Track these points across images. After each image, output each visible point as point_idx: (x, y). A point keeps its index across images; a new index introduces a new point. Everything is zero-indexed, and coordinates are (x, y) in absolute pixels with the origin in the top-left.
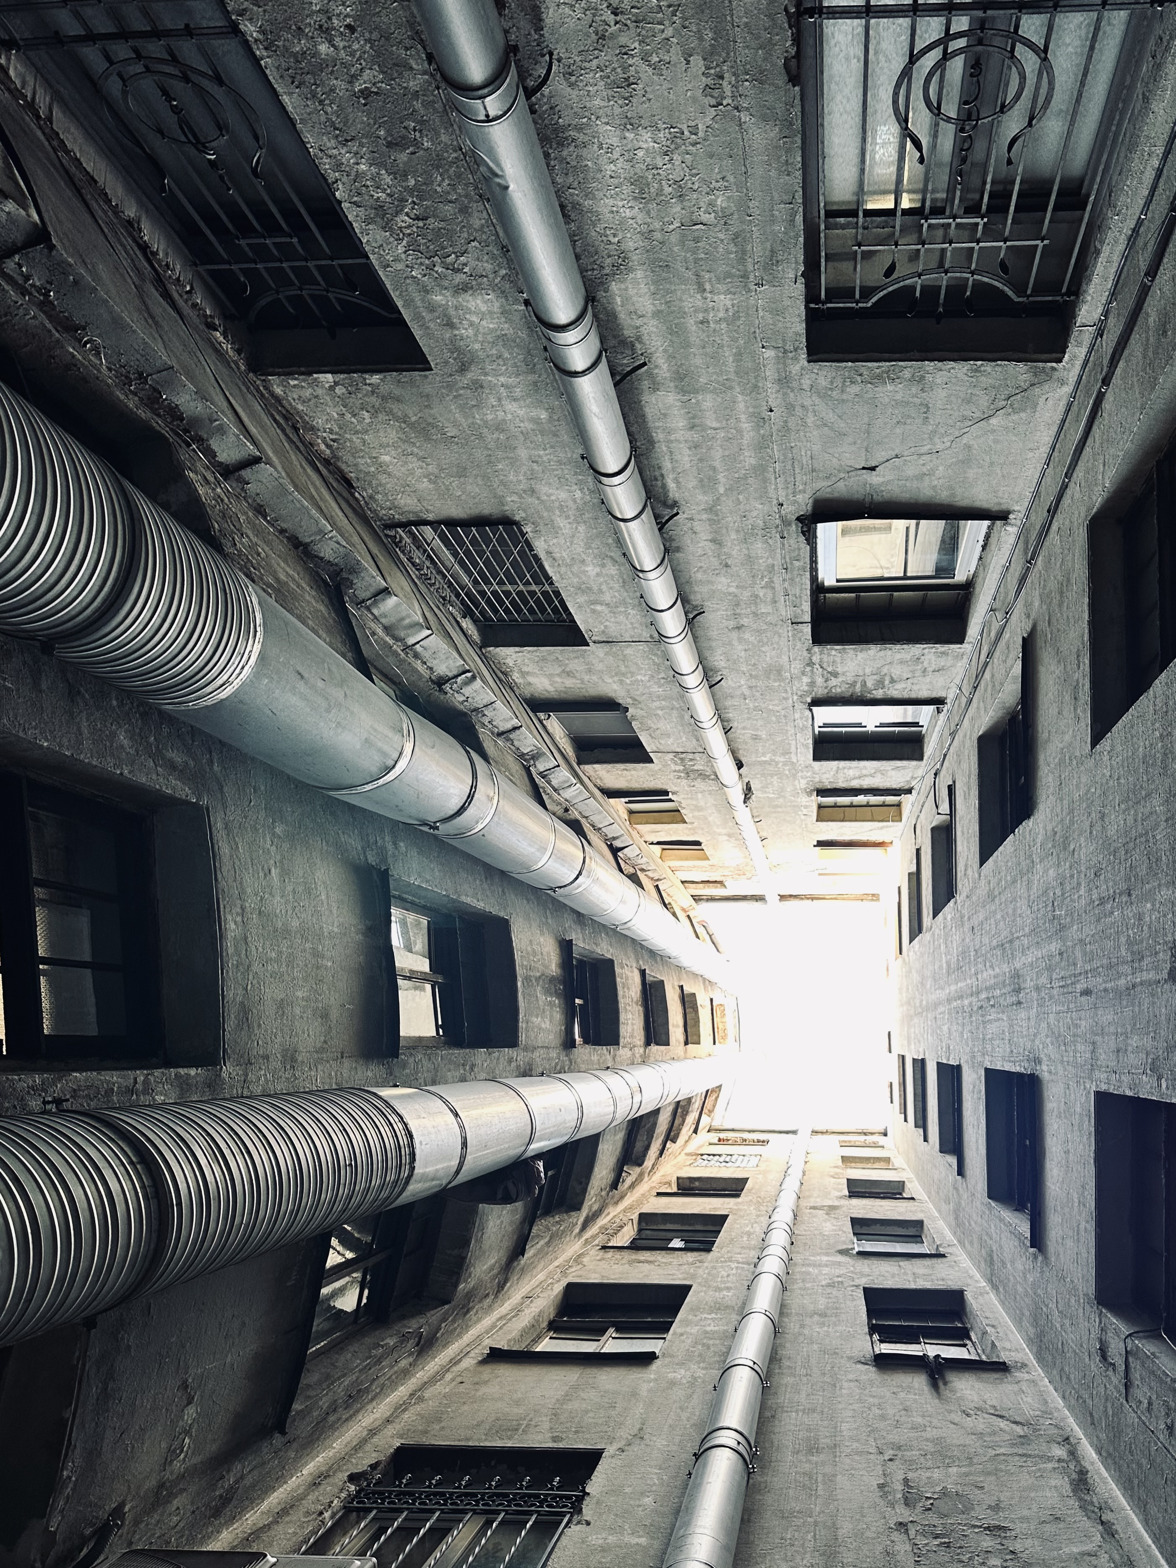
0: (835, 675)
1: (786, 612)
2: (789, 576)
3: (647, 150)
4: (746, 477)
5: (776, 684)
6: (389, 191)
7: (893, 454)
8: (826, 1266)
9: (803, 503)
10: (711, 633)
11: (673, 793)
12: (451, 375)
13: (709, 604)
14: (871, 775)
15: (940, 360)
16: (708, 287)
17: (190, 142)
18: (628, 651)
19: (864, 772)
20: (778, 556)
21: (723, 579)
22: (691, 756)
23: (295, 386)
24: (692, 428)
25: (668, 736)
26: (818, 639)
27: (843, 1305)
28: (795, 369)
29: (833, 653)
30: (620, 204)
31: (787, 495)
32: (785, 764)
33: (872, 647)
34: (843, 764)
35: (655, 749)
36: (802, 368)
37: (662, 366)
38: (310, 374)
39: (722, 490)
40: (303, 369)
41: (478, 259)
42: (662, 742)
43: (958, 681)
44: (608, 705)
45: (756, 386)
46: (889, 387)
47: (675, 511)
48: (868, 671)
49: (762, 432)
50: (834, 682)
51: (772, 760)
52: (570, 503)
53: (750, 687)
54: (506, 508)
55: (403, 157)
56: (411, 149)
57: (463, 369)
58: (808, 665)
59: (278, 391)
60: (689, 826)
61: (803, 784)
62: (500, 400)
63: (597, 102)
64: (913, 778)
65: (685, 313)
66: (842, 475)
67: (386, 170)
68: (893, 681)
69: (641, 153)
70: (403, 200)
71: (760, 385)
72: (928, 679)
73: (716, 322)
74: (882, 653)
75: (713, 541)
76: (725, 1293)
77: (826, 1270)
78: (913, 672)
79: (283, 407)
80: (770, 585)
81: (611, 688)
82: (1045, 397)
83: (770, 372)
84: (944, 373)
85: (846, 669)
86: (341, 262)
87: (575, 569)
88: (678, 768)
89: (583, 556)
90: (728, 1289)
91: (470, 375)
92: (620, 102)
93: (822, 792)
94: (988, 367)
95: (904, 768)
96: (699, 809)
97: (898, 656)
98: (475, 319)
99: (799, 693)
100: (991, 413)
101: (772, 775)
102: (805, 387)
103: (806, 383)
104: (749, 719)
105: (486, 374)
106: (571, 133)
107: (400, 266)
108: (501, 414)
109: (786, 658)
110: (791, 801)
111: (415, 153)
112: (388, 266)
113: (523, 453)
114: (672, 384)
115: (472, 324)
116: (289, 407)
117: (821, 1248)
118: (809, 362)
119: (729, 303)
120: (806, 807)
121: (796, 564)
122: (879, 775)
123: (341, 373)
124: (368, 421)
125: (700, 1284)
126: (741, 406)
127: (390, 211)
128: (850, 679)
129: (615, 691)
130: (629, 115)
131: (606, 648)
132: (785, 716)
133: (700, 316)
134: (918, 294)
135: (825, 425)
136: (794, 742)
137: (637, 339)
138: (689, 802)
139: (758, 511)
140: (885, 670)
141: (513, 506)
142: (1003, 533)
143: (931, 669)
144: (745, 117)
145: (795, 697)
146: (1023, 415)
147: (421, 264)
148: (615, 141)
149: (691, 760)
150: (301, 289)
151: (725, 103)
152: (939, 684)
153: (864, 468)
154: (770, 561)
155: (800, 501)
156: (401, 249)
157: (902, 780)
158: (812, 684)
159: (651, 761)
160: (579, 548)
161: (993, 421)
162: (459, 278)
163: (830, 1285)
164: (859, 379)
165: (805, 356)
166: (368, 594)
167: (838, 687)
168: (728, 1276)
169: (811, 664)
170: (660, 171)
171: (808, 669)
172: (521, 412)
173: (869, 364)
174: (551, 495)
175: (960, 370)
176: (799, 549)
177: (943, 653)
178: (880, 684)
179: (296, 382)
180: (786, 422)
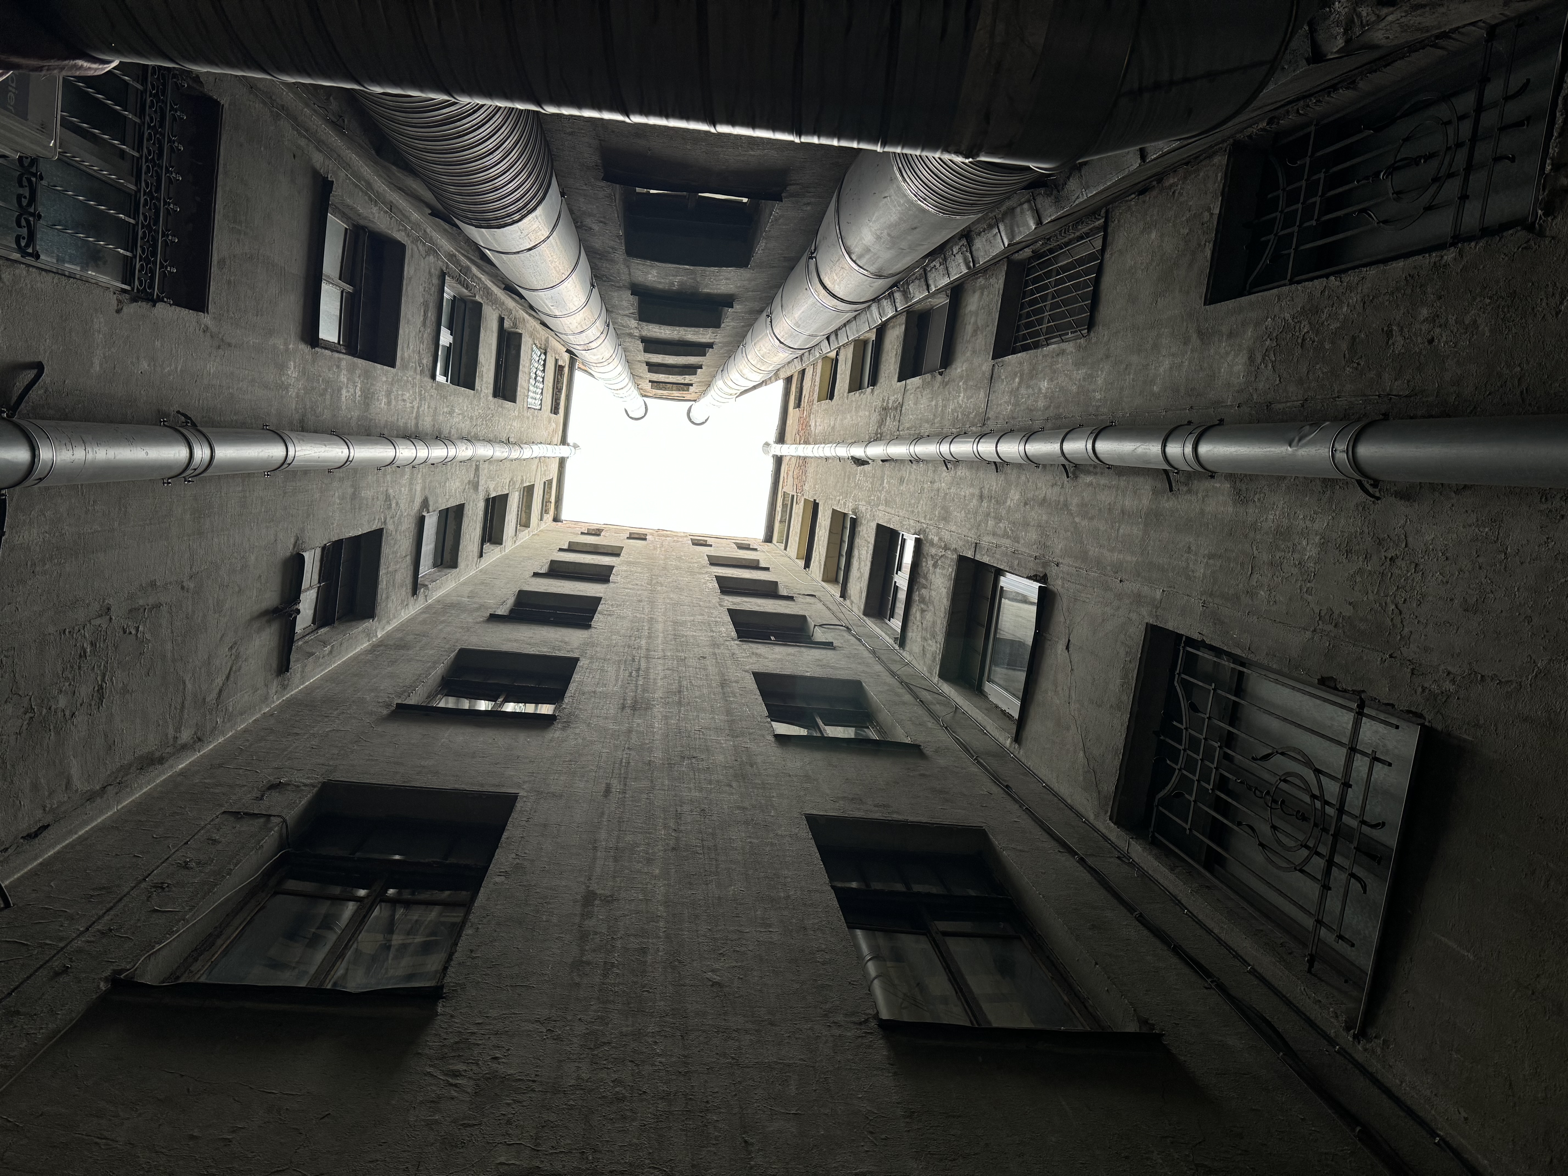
0: (935, 565)
1: (986, 540)
2: (1009, 553)
3: (1305, 549)
4: (1081, 542)
5: (937, 513)
6: (1325, 323)
7: (1075, 668)
8: (411, 490)
9: (1057, 585)
10: (982, 472)
11: (872, 390)
12: (1197, 320)
13: (1003, 478)
14: (859, 568)
15: (1128, 727)
16: (1211, 562)
17: (1396, 162)
18: (982, 394)
19: (863, 564)
20: (1024, 549)
21: (1017, 497)
22: (897, 418)
23: (1216, 176)
24: (1123, 512)
25: (915, 404)
26: (962, 560)
27: (363, 513)
28: (1144, 611)
29: (950, 570)
30: (1277, 513)
31: (1063, 572)
32: (879, 498)
33: (949, 603)
34: (871, 547)
35: (908, 387)
36: (1144, 617)
37: (1168, 503)
38: (1223, 194)
39: (1077, 520)
40: (1227, 189)
41: (1268, 379)
42: (912, 396)
43: (914, 662)
44: (947, 360)
45: (1139, 575)
46: (1118, 681)
47: (1070, 475)
48: (933, 593)
49: (1109, 568)
50: (931, 563)
51: (883, 488)
52: (1092, 387)
53: (938, 490)
54: (1101, 327)
55: (1344, 346)
56: (1347, 355)
57: (1200, 333)
58: (945, 545)
59: (1216, 160)
60: (845, 394)
61: (862, 508)
62: (1173, 355)
63: (1343, 521)
64: (852, 602)
65: (1198, 536)
66: (1068, 622)
67: (1339, 328)
68: (923, 611)
69: (1304, 543)
70: (1317, 333)
71: (1140, 579)
72: (919, 640)
73: (1187, 559)
74: (943, 609)
75: (1044, 499)
76: (384, 400)
77: (405, 491)
78: (926, 629)
79: (1205, 158)
80: (1005, 535)
81: (959, 368)
82: (1090, 798)
83: (1146, 590)
84: (1120, 727)
85: (938, 576)
86: (1292, 255)
87: (1048, 370)
88: (891, 402)
89: (1056, 382)
90: (389, 403)
91: (1195, 336)
92: (1339, 540)
93: (854, 522)
94: (1117, 763)
95: (860, 597)
96: (858, 408)
97: (939, 622)
98: (1230, 358)
99: (927, 530)
100: (1087, 755)
101: (872, 483)
102: (1131, 615)
103: (1134, 616)
104: (916, 479)
105: (1192, 351)
106: (1329, 492)
107: (1277, 309)
108: (1164, 352)
109: (953, 529)
110: (851, 493)
111: (1344, 358)
112: (1279, 299)
113: (1134, 359)
114: (1154, 507)
115: (1227, 353)
116: (1203, 163)
117: (431, 482)
118: (1147, 623)
119: (1197, 574)
120: (845, 504)
121: (1016, 562)
122: (858, 575)
123: (1218, 223)
124: (1182, 231)
125: (397, 374)
126: (1129, 558)
127: (1313, 318)
128: (931, 577)
129: (956, 369)
130: (1329, 544)
131: (988, 375)
132: (913, 512)
133: (1193, 548)
134: (1175, 723)
135: (1103, 620)
136: (893, 512)
137: (1189, 490)
138: (864, 402)
139: (1058, 545)
140: (931, 608)
141: (1101, 333)
142: (1007, 735)
143: (925, 644)
144: (1308, 634)
145: (925, 526)
146: (1081, 778)
147: (1274, 329)
148: (1316, 526)
149: (895, 417)
150: (1281, 212)
151: (1320, 622)
152: (914, 648)
153: (1069, 641)
154: (1022, 541)
155: (1057, 582)
156: (1287, 316)
157: (852, 594)
158: (932, 544)
159: (899, 380)
160: (1062, 380)
161: (1081, 754)
162: (1259, 358)
163: (388, 498)
164: (1128, 659)
165: (1151, 622)
166: (1039, 206)
167: (927, 564)
168: (404, 400)
169: (946, 548)
170: (1290, 554)
171: (943, 544)
172: (1161, 370)
173: (1136, 671)
174: (1102, 371)
175: (1119, 740)
176: (1025, 568)
177: (935, 658)
178: (922, 600)
179: (1219, 179)
180: (1111, 590)
